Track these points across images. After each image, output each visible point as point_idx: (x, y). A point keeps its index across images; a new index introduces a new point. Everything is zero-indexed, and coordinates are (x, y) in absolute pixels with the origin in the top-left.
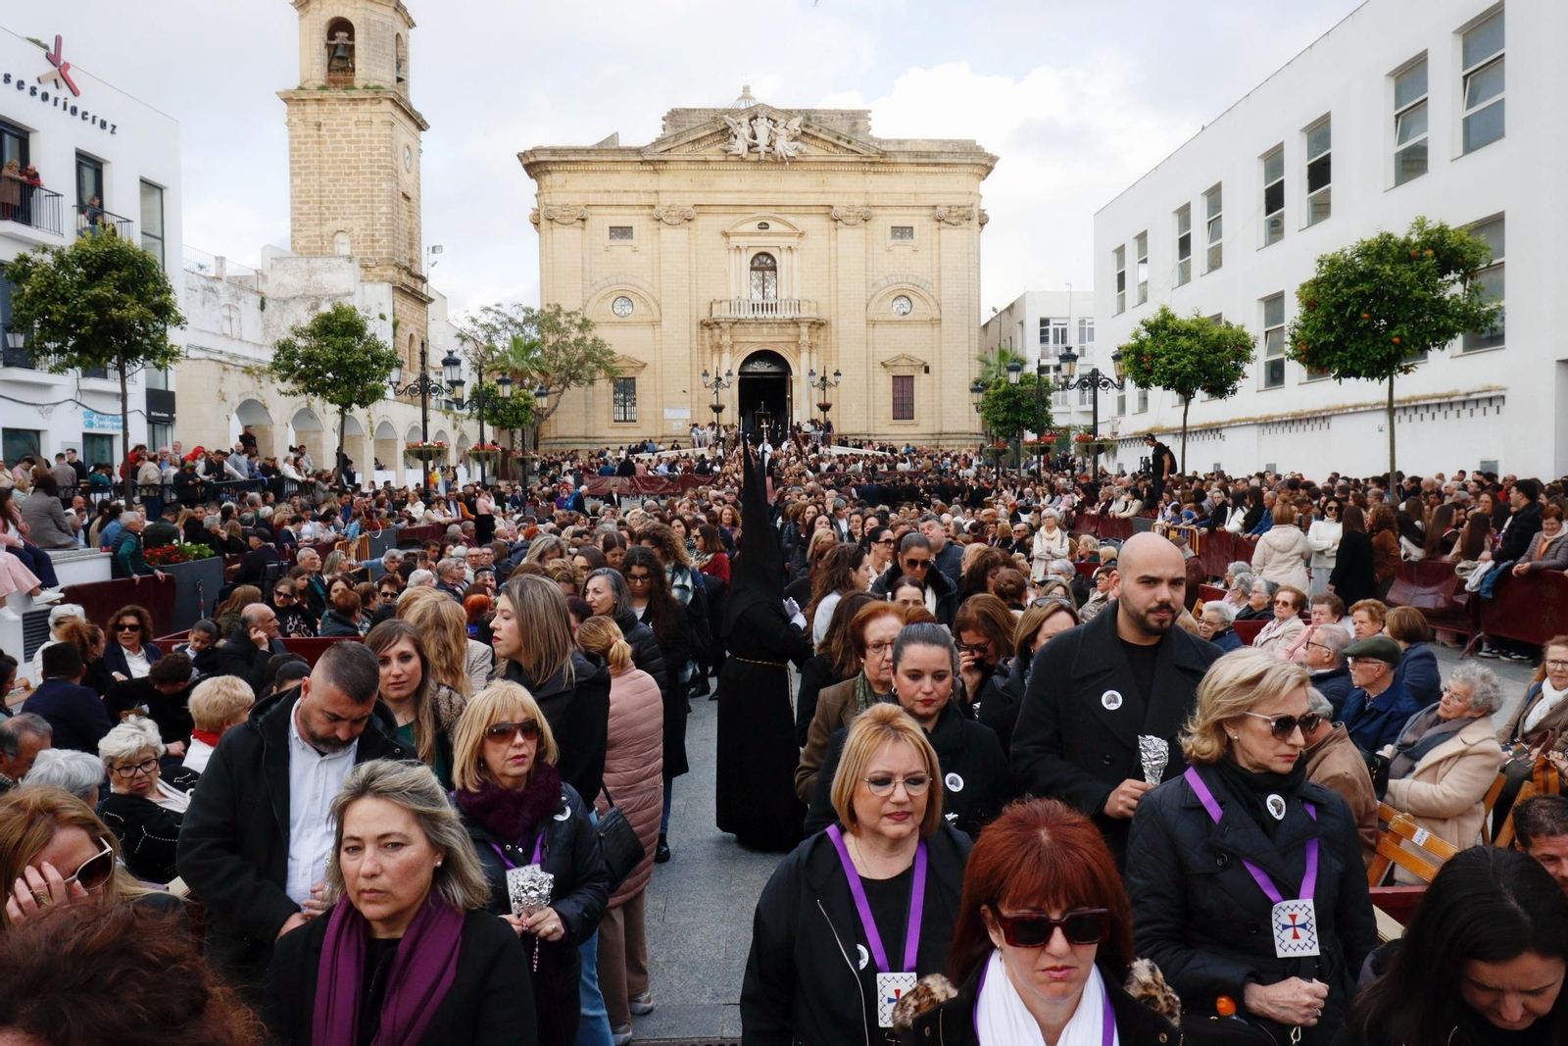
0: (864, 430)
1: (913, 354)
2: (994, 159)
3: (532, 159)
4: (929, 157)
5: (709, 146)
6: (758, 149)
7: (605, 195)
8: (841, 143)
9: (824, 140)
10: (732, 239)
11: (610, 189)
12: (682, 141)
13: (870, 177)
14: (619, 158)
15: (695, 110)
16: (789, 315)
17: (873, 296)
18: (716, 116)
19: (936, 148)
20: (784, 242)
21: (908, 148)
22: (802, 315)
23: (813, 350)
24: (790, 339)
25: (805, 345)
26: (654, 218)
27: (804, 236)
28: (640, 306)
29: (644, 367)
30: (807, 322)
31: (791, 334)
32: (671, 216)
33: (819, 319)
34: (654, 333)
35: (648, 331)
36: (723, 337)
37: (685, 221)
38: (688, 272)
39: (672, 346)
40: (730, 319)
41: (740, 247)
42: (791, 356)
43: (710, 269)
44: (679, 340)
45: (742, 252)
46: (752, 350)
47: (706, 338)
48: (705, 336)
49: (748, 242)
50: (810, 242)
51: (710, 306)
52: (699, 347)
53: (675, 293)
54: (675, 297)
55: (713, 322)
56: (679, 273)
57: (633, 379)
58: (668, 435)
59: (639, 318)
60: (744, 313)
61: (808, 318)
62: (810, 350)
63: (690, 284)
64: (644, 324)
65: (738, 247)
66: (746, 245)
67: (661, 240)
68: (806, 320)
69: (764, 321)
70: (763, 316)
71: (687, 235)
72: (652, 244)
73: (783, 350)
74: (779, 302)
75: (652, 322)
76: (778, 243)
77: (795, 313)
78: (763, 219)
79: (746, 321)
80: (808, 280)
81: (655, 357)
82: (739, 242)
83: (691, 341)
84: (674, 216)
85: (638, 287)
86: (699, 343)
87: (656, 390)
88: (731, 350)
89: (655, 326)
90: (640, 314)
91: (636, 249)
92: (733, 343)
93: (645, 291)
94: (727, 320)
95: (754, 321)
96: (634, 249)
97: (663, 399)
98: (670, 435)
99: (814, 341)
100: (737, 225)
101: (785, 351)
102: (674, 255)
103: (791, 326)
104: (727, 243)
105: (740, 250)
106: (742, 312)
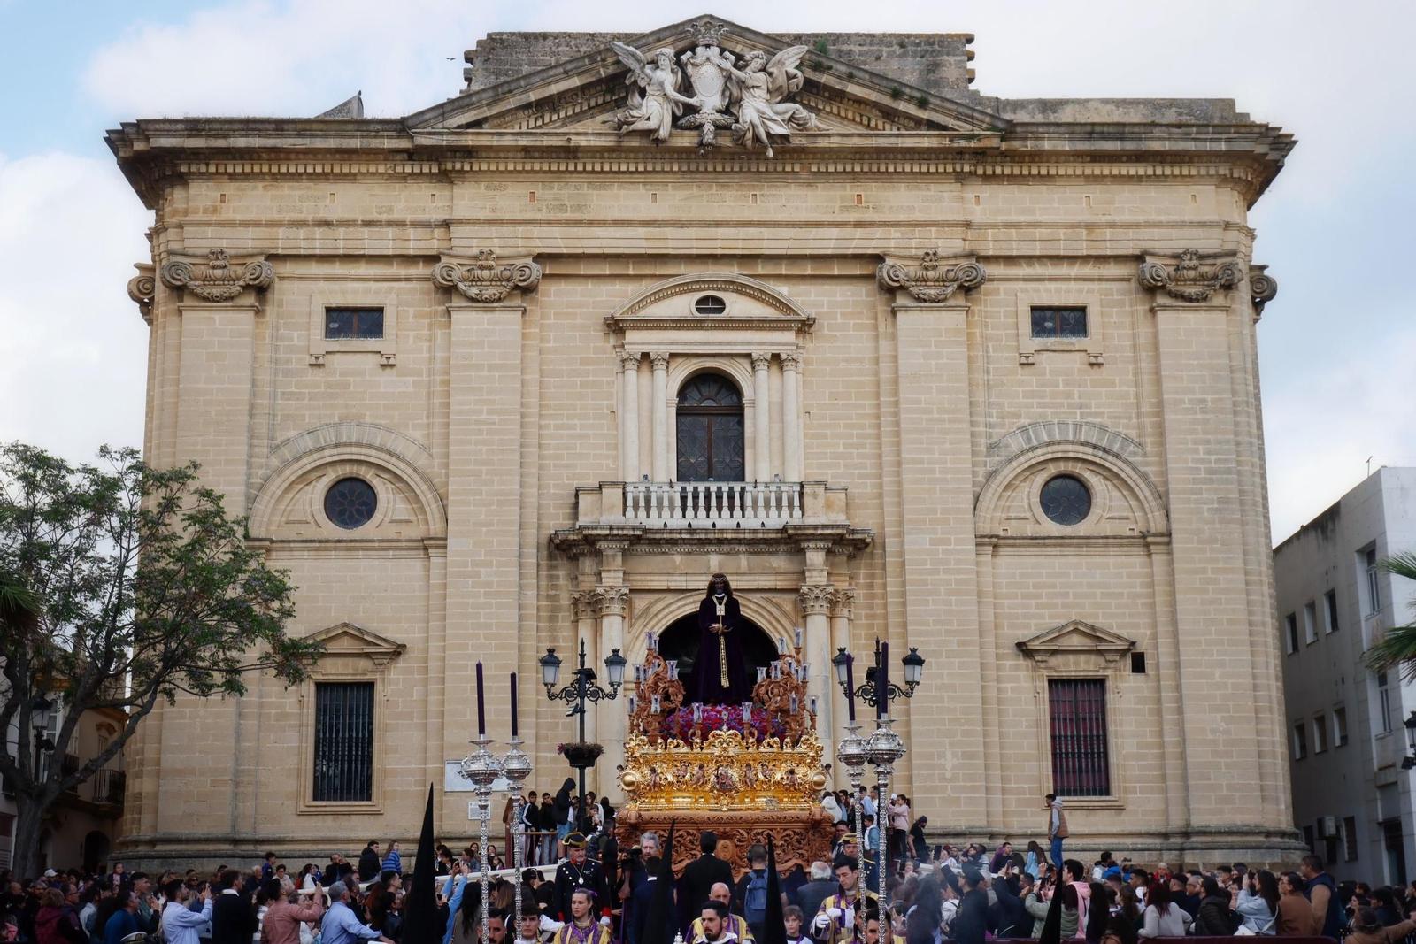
0: (979, 822)
1: (1100, 622)
2: (1281, 143)
3: (139, 146)
4: (1121, 137)
5: (577, 118)
6: (698, 118)
7: (319, 232)
8: (902, 106)
9: (859, 101)
10: (631, 336)
11: (332, 216)
12: (512, 103)
13: (973, 190)
14: (355, 143)
15: (545, 36)
16: (775, 520)
17: (990, 476)
18: (599, 48)
19: (1134, 117)
20: (762, 342)
21: (1066, 116)
22: (809, 520)
23: (838, 612)
24: (778, 583)
25: (817, 598)
26: (438, 285)
27: (812, 329)
28: (394, 500)
29: (400, 653)
30: (823, 537)
31: (782, 570)
32: (480, 280)
33: (854, 532)
34: (428, 569)
35: (412, 562)
36: (603, 575)
37: (515, 292)
38: (519, 417)
39: (471, 601)
40: (623, 529)
41: (653, 356)
42: (782, 625)
43: (575, 409)
44: (489, 584)
45: (655, 367)
46: (680, 611)
47: (562, 582)
48: (557, 577)
49: (672, 343)
50: (827, 345)
51: (573, 500)
52: (543, 603)
53: (484, 468)
54: (484, 477)
55: (580, 537)
56: (496, 417)
57: (370, 686)
58: (453, 836)
59: (390, 532)
60: (660, 516)
61: (825, 527)
62: (832, 610)
63: (522, 446)
64: (404, 544)
65: (645, 356)
66: (665, 350)
67: (453, 339)
68: (819, 532)
69: (711, 536)
70: (708, 524)
71: (518, 327)
72: (430, 350)
73: (759, 610)
74: (749, 488)
75: (423, 540)
76: (747, 347)
77: (791, 516)
78: (709, 289)
79: (665, 536)
80: (825, 436)
81: (427, 630)
82: (649, 343)
83: (521, 587)
84: (486, 281)
85: (390, 453)
86: (543, 593)
87: (425, 715)
88: (624, 608)
89: (430, 550)
90: (392, 521)
91: (392, 361)
92: (631, 591)
93: (408, 464)
94: (615, 532)
95: (684, 536)
96: (384, 361)
97: (443, 739)
98: (457, 835)
99: (840, 588)
100: (642, 303)
101: (765, 614)
102: (485, 373)
103: (782, 548)
104: (619, 347)
105: (652, 362)
106: (654, 512)
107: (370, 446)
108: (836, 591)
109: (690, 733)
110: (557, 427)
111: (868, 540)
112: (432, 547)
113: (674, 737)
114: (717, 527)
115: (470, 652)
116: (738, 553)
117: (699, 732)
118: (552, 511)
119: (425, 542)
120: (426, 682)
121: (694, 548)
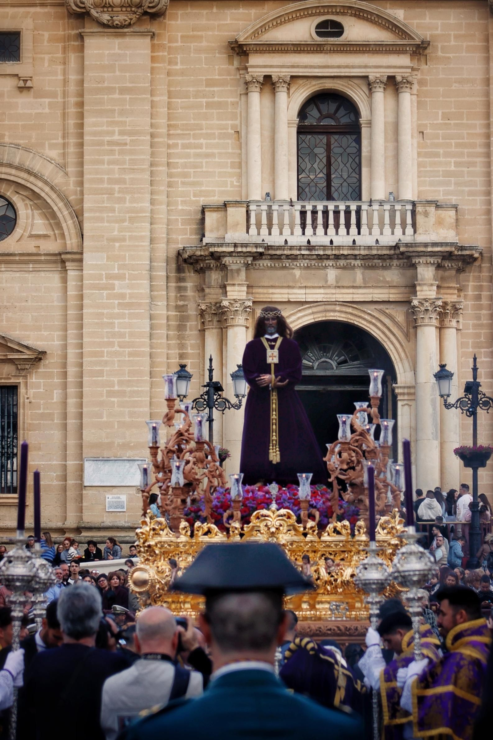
16: (388, 238)
20: (378, 65)
23: (447, 321)
24: (391, 296)
25: (427, 310)
26: (71, 11)
27: (427, 51)
28: (33, 215)
29: (40, 359)
30: (433, 254)
31: (395, 284)
32: (111, 6)
33: (462, 248)
34: (64, 280)
35: (50, 275)
36: (228, 288)
37: (145, 17)
38: (148, 137)
39: (105, 311)
40: (246, 247)
41: (275, 79)
42: (394, 335)
43: (202, 129)
44: (122, 296)
45: (277, 90)
46: (300, 321)
47: (190, 293)
48: (185, 289)
49: (293, 67)
50: (441, 66)
51: (199, 216)
52: (173, 313)
53: (117, 187)
54: (116, 195)
55: (207, 253)
56: (127, 139)
57: (13, 389)
58: (93, 525)
59: (30, 246)
60: (281, 233)
61: (435, 244)
62: (442, 321)
63: (152, 165)
64: (43, 258)
65: (268, 78)
66: (286, 73)
67: (86, 63)
68: (430, 249)
69: (329, 252)
70: (326, 241)
71: (148, 52)
72: (64, 73)
73: (374, 321)
74: (364, 207)
75: (60, 254)
76: (364, 70)
77: (404, 233)
78: (328, 13)
79: (285, 252)
80: (437, 155)
81: (65, 338)
82: (271, 67)
83: (152, 298)
84: (117, 7)
85: (29, 172)
86: (172, 304)
87: (65, 416)
88: (247, 319)
89: (67, 264)
90: (31, 236)
91: (29, 84)
92: (254, 302)
93: (46, 183)
94: (239, 249)
95: (303, 252)
96: (21, 84)
97: (81, 438)
98: (97, 525)
99: (449, 300)
100: (264, 28)
101: (379, 324)
102: (116, 96)
103: (395, 262)
104: (243, 69)
105: (273, 84)
106: (275, 230)
107: (10, 166)
108: (445, 303)
109: (226, 515)
110: (185, 146)
111: (476, 255)
112: (69, 260)
113: (204, 520)
114: (335, 244)
115: (105, 358)
116: (353, 268)
117: (238, 514)
118: (180, 226)
119: (63, 256)
120: (65, 386)
121: (313, 262)
